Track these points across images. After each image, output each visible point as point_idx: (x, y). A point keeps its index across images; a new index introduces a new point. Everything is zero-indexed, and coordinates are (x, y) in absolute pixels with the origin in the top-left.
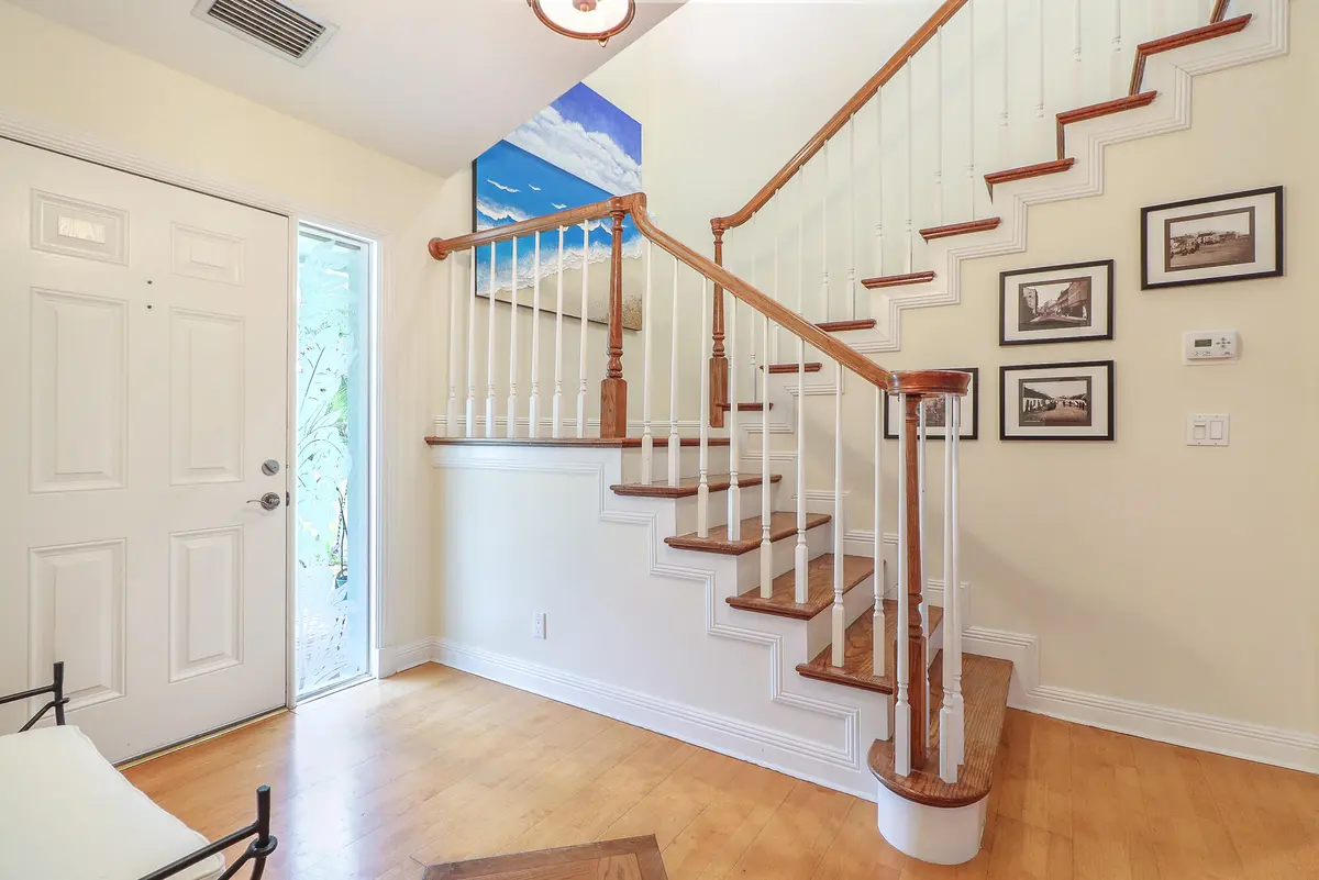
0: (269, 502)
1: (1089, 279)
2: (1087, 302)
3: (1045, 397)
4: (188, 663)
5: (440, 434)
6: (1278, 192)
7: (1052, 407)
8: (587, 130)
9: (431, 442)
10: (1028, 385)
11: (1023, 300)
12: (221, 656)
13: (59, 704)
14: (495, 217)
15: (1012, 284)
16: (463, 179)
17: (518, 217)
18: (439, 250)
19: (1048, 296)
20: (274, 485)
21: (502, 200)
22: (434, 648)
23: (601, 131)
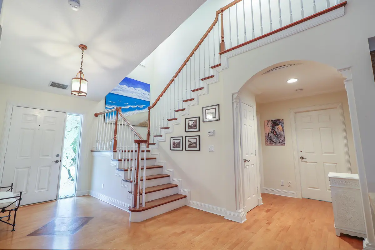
0: (57, 162)
1: (196, 120)
2: (196, 124)
3: (191, 142)
4: (39, 189)
5: (94, 150)
6: (219, 105)
7: (192, 144)
8: (134, 88)
9: (92, 151)
10: (189, 140)
11: (188, 124)
12: (45, 188)
13: (11, 189)
14: (110, 107)
15: (187, 120)
16: (103, 102)
17: (115, 107)
18: (96, 115)
19: (191, 123)
20: (58, 159)
21: (112, 104)
22: (89, 192)
23: (138, 88)
